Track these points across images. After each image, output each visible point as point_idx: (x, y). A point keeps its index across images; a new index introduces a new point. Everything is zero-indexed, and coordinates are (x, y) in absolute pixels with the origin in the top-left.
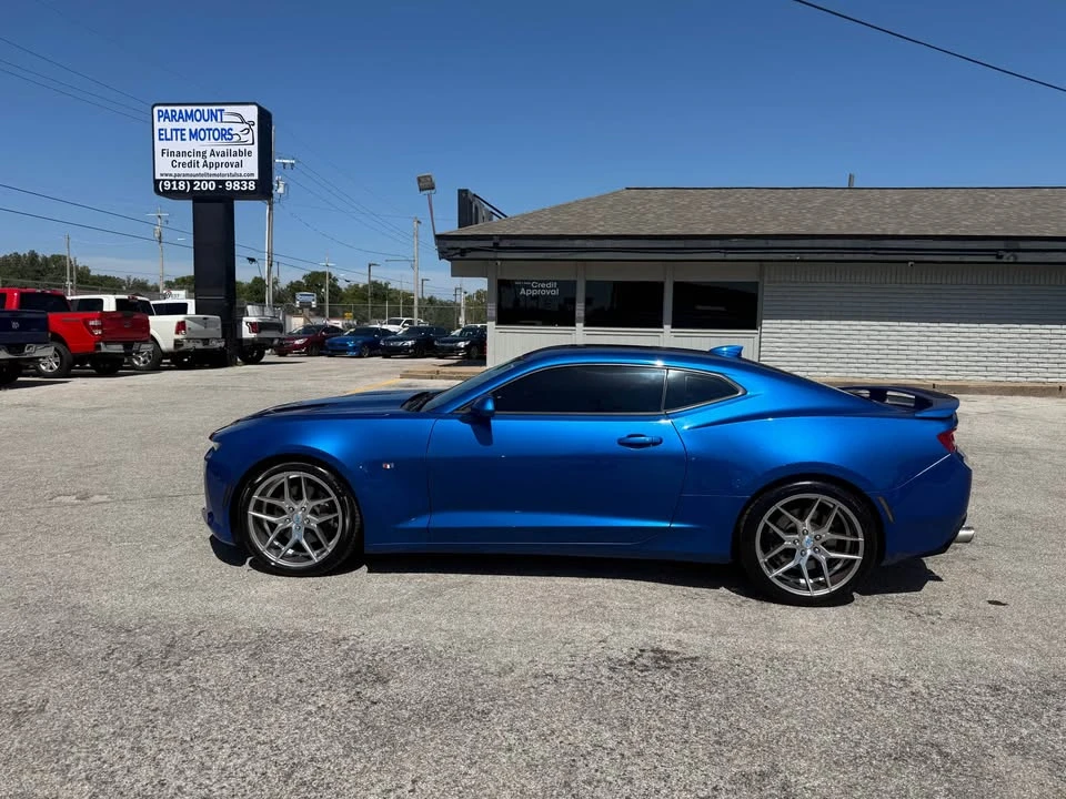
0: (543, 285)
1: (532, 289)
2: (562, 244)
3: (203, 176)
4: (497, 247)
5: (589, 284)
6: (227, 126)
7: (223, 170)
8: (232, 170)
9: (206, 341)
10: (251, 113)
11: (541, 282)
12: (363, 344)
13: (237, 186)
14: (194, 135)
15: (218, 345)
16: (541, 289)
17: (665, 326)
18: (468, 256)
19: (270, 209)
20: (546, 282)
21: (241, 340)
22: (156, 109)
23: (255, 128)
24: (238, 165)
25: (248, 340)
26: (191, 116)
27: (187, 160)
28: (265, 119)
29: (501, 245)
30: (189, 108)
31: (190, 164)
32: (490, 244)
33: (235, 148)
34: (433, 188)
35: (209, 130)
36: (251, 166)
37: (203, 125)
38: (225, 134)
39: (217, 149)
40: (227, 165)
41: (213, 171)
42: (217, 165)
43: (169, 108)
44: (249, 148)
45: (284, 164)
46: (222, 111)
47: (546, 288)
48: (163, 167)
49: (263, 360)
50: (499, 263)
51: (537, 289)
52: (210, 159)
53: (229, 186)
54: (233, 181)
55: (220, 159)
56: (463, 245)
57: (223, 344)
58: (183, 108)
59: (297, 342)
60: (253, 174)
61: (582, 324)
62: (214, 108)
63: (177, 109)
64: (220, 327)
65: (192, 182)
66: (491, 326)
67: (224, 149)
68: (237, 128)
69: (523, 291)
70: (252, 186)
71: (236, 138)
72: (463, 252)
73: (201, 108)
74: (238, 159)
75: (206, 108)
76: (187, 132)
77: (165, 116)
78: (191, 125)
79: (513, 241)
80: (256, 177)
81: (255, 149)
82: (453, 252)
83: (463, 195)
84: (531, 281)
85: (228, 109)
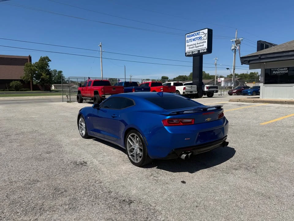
1: (278, 71)
2: (285, 54)
3: (195, 50)
4: (260, 59)
6: (200, 36)
7: (199, 48)
8: (201, 47)
9: (191, 92)
10: (206, 31)
11: (281, 68)
12: (254, 91)
14: (194, 40)
15: (195, 93)
16: (281, 71)
18: (250, 63)
19: (235, 54)
20: (283, 68)
21: (204, 91)
22: (186, 35)
23: (207, 35)
24: (203, 45)
26: (193, 35)
27: (192, 46)
28: (210, 32)
29: (261, 58)
30: (193, 33)
31: (193, 48)
32: (258, 58)
33: (202, 41)
34: (240, 43)
35: (197, 38)
36: (205, 45)
37: (196, 37)
38: (200, 38)
39: (198, 42)
40: (200, 46)
41: (197, 48)
42: (198, 47)
43: (189, 34)
44: (205, 40)
46: (199, 32)
47: (283, 70)
48: (187, 49)
49: (213, 96)
50: (265, 63)
52: (197, 45)
53: (201, 52)
54: (201, 50)
55: (199, 45)
56: (248, 59)
57: (197, 92)
58: (191, 34)
59: (234, 91)
60: (206, 47)
62: (198, 32)
63: (190, 34)
64: (196, 88)
65: (193, 52)
67: (200, 42)
68: (203, 36)
69: (274, 72)
70: (206, 50)
71: (202, 38)
72: (249, 61)
73: (195, 33)
74: (203, 44)
75: (196, 32)
76: (192, 40)
77: (188, 37)
78: (193, 37)
79: (265, 56)
80: (207, 48)
81: (206, 41)
82: (246, 62)
83: (259, 42)
84: (277, 68)
85: (201, 31)
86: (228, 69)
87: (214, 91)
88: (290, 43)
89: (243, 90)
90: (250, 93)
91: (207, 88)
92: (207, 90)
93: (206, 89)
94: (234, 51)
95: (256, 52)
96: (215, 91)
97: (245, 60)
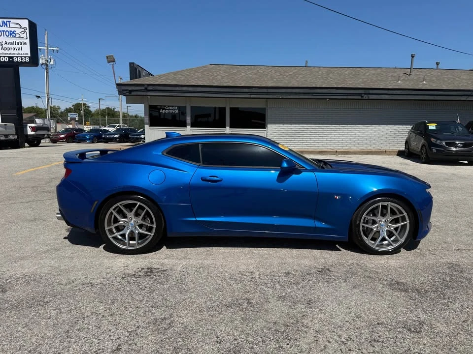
0: (171, 108)
1: (166, 110)
2: (177, 89)
3: (1, 54)
5: (192, 108)
6: (13, 30)
7: (12, 51)
8: (17, 52)
9: (6, 136)
10: (25, 23)
11: (170, 106)
13: (19, 60)
15: (13, 138)
16: (170, 110)
17: (227, 127)
18: (133, 94)
19: (47, 72)
20: (172, 106)
21: (27, 135)
23: (28, 31)
24: (19, 49)
25: (30, 135)
28: (33, 27)
29: (148, 89)
32: (143, 88)
33: (18, 41)
34: (114, 62)
35: (3, 31)
36: (26, 50)
38: (12, 34)
39: (9, 41)
40: (14, 49)
41: (6, 52)
42: (9, 49)
44: (25, 41)
45: (53, 50)
46: (9, 22)
47: (172, 110)
49: (40, 145)
50: (149, 97)
51: (168, 110)
52: (4, 46)
53: (15, 60)
54: (17, 57)
55: (10, 46)
56: (130, 88)
57: (16, 137)
59: (61, 136)
60: (27, 54)
61: (190, 126)
62: (5, 20)
64: (14, 129)
66: (147, 127)
67: (12, 41)
68: (18, 31)
69: (161, 111)
70: (27, 60)
71: (18, 36)
72: (130, 91)
74: (19, 46)
79: (154, 87)
80: (29, 55)
81: (28, 41)
82: (126, 92)
83: (132, 65)
84: (165, 106)
85: (13, 21)
86: (38, 97)
87: (44, 135)
88: (176, 73)
89: (76, 134)
90: (89, 139)
91: (33, 129)
92: (33, 133)
93: (30, 132)
94: (44, 67)
96: (46, 136)
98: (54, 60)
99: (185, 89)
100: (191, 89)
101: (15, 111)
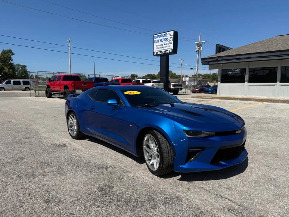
0: (235, 70)
1: (232, 71)
2: (237, 57)
3: (162, 50)
4: (218, 60)
5: (250, 69)
6: (167, 37)
7: (166, 48)
10: (172, 33)
11: (235, 69)
12: (214, 90)
13: (169, 52)
14: (161, 41)
16: (235, 71)
18: (210, 63)
20: (236, 69)
22: (154, 36)
23: (173, 37)
24: (169, 46)
26: (160, 36)
27: (159, 47)
28: (176, 35)
29: (219, 59)
30: (160, 34)
31: (160, 48)
32: (215, 59)
33: (169, 42)
34: (201, 46)
36: (172, 46)
37: (163, 38)
38: (167, 39)
39: (165, 43)
40: (167, 47)
41: (164, 49)
42: (165, 47)
43: (156, 35)
44: (171, 42)
46: (166, 34)
47: (236, 71)
48: (155, 49)
49: (178, 94)
50: (222, 65)
51: (233, 71)
52: (164, 46)
53: (167, 52)
54: (168, 50)
56: (208, 60)
58: (159, 35)
59: (196, 89)
61: (247, 82)
62: (165, 33)
63: (158, 35)
65: (160, 52)
66: (219, 84)
67: (166, 43)
68: (169, 37)
69: (229, 73)
70: (172, 51)
71: (169, 40)
72: (208, 62)
73: (162, 34)
74: (169, 45)
75: (163, 34)
76: (160, 40)
77: (156, 37)
78: (161, 38)
79: (222, 58)
80: (173, 49)
81: (172, 42)
82: (206, 63)
83: (217, 46)
84: (232, 69)
85: (168, 33)
86: (192, 69)
87: (179, 89)
89: (204, 88)
90: (211, 91)
91: (173, 86)
92: (173, 88)
93: (172, 87)
94: (197, 52)
95: (215, 54)
96: (180, 89)
97: (205, 61)
98: (202, 48)
99: (242, 57)
100: (246, 56)
101: (165, 77)
